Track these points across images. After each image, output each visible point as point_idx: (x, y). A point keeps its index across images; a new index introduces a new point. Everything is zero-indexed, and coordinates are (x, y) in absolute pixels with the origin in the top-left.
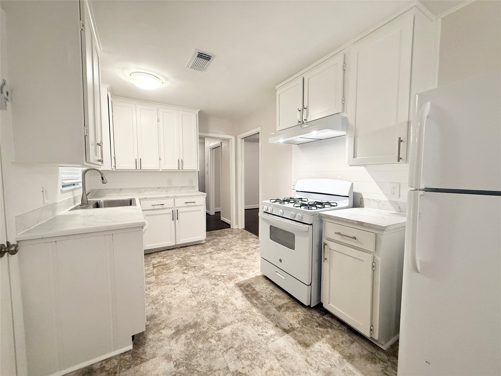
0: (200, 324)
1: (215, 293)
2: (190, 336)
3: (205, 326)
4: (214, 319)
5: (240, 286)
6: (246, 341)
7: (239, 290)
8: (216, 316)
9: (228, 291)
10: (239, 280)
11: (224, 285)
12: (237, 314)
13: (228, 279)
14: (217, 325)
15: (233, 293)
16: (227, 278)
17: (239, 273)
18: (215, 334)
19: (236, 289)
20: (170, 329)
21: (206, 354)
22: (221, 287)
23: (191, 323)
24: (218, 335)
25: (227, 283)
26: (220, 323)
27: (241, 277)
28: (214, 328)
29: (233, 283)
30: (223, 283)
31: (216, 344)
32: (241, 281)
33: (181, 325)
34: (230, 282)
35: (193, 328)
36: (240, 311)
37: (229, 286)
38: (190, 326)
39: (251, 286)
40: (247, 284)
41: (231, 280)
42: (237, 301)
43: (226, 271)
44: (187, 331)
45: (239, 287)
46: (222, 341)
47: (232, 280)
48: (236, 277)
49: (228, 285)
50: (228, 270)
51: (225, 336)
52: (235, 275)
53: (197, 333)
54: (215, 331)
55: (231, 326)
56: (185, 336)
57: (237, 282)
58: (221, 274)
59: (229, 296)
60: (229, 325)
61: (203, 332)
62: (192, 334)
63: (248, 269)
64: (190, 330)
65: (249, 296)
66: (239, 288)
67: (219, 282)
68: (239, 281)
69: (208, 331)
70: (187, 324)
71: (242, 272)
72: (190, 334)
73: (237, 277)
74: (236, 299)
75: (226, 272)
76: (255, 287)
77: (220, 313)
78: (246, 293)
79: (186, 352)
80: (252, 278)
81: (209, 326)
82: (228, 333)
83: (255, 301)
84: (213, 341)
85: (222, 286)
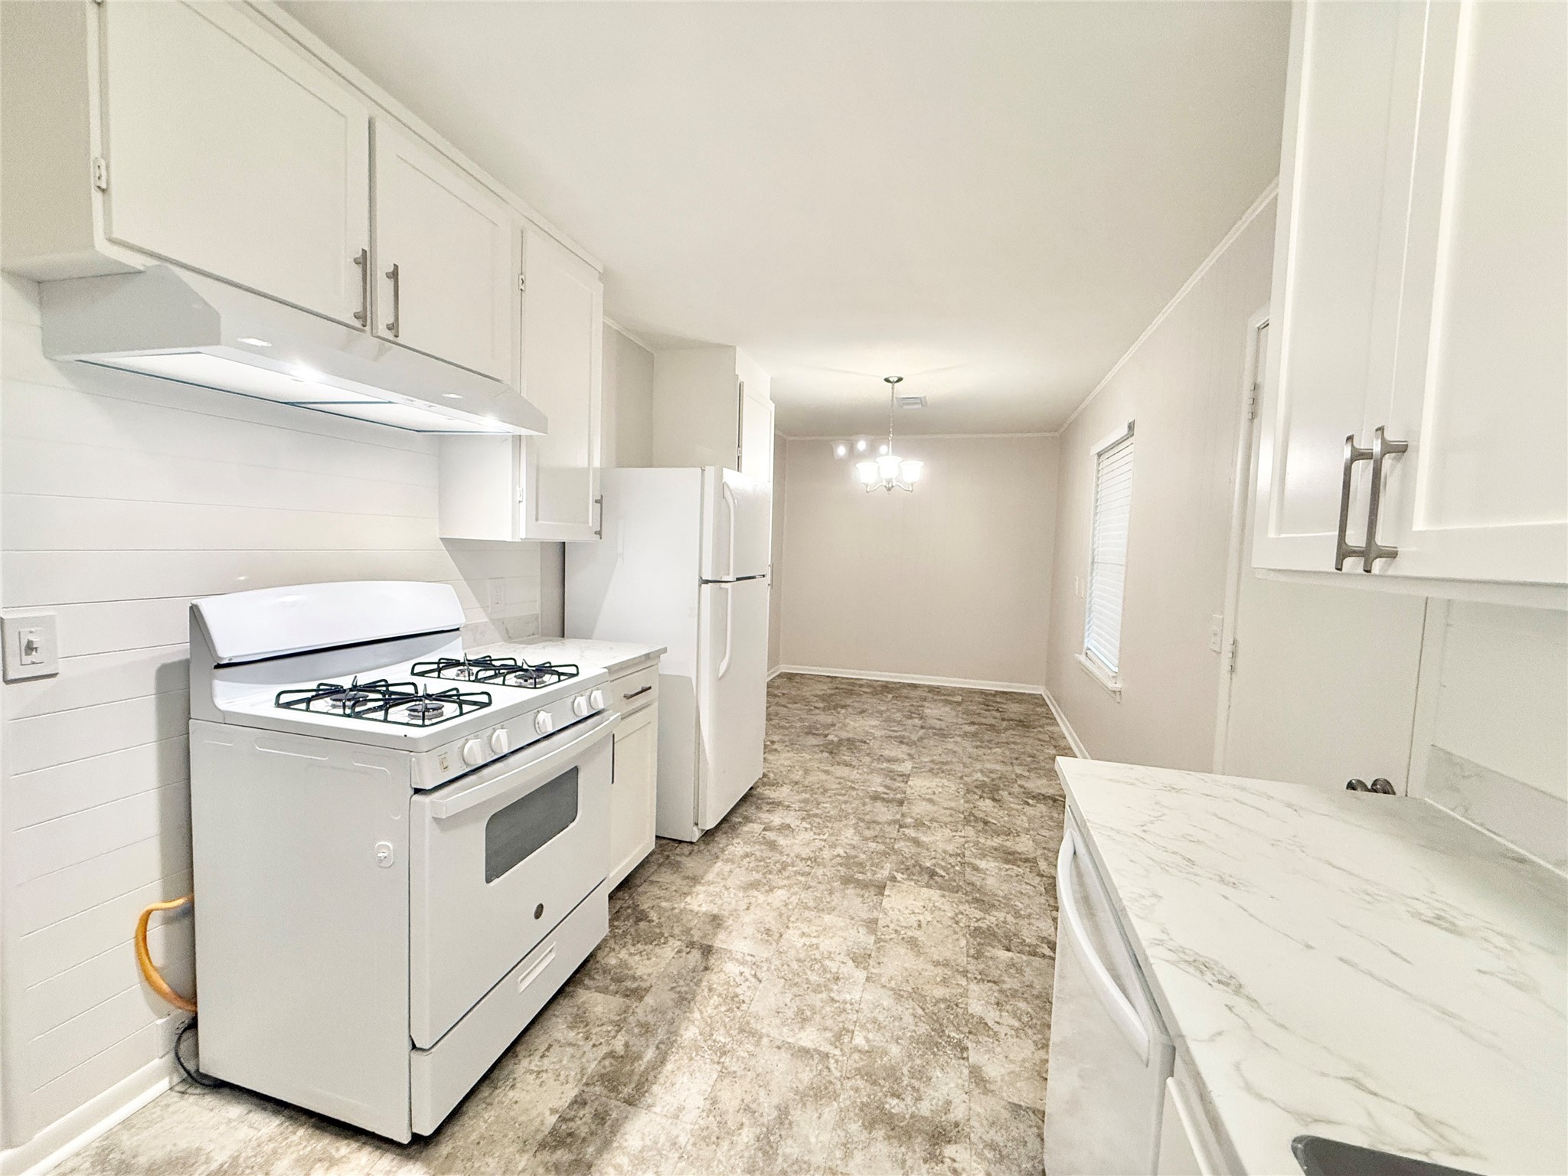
0: (862, 1110)
2: (905, 1093)
3: (852, 1093)
4: (811, 1093)
6: (795, 989)
8: (797, 1098)
12: (744, 1058)
14: (819, 1068)
18: (842, 1050)
20: (956, 1165)
21: (892, 1026)
23: (885, 1139)
24: (837, 1044)
26: (808, 1069)
28: (832, 1066)
31: (857, 1028)
33: (918, 1155)
35: (886, 1112)
38: (893, 1129)
44: (907, 1116)
46: (841, 1025)
51: (825, 1029)
53: (885, 1089)
54: (836, 1057)
55: (790, 1040)
56: (919, 1106)
60: (790, 1046)
61: (866, 1080)
62: (898, 1096)
64: (897, 1115)
69: (853, 1071)
70: (896, 1143)
72: (903, 1100)
77: (775, 1101)
79: (933, 1061)
81: (842, 1085)
82: (813, 1029)
84: (859, 1040)
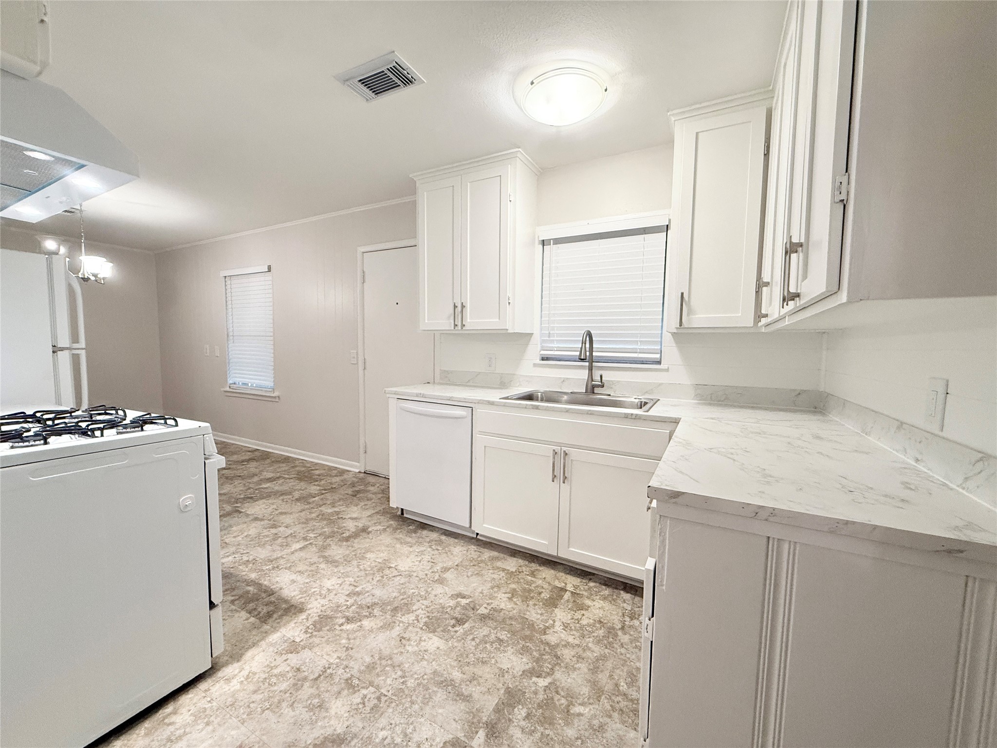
1: (346, 579)
5: (291, 609)
7: (292, 597)
9: (316, 589)
10: (296, 623)
11: (333, 598)
12: (286, 563)
13: (331, 618)
15: (305, 589)
16: (336, 618)
17: (304, 648)
19: (299, 599)
22: (339, 593)
25: (327, 606)
27: (294, 637)
29: (312, 610)
30: (338, 602)
32: (288, 622)
34: (322, 611)
36: (280, 568)
37: (319, 600)
39: (259, 619)
40: (270, 620)
41: (319, 616)
42: (291, 579)
43: (352, 641)
45: (293, 605)
47: (317, 618)
48: (309, 631)
49: (323, 602)
50: (347, 649)
52: (316, 636)
57: (303, 616)
58: (359, 624)
59: (310, 582)
63: (274, 680)
65: (264, 595)
66: (293, 602)
67: (351, 601)
68: (295, 621)
71: (294, 660)
73: (306, 632)
74: (293, 581)
75: (349, 639)
76: (247, 619)
78: (272, 599)
80: (254, 645)
83: (250, 588)
85: (336, 595)
